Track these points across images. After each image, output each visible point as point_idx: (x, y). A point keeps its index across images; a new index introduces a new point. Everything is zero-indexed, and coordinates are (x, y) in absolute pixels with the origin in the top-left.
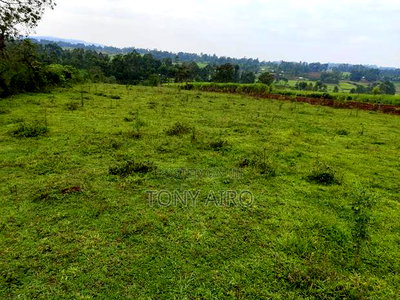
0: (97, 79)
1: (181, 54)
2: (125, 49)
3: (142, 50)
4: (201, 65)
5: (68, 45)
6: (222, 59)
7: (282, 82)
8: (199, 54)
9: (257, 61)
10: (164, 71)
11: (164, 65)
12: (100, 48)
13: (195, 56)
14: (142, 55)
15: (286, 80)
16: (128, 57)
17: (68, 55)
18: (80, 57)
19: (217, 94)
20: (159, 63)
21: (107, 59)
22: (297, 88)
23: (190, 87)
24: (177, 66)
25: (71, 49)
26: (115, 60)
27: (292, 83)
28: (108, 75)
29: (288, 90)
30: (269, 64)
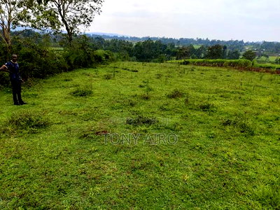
0: (124, 59)
1: (182, 39)
2: (143, 38)
3: (154, 38)
4: (196, 47)
5: (108, 37)
6: (213, 41)
7: (263, 58)
8: (195, 39)
9: (242, 42)
10: (168, 52)
11: (169, 47)
12: (127, 38)
13: (192, 40)
14: (154, 42)
15: (267, 56)
16: (144, 43)
17: (108, 44)
18: (115, 45)
19: (208, 68)
20: (165, 46)
21: (131, 45)
22: (277, 63)
23: (187, 63)
24: (178, 48)
25: (110, 40)
26: (136, 46)
27: (272, 59)
28: (131, 56)
29: (269, 65)
30: (253, 44)
